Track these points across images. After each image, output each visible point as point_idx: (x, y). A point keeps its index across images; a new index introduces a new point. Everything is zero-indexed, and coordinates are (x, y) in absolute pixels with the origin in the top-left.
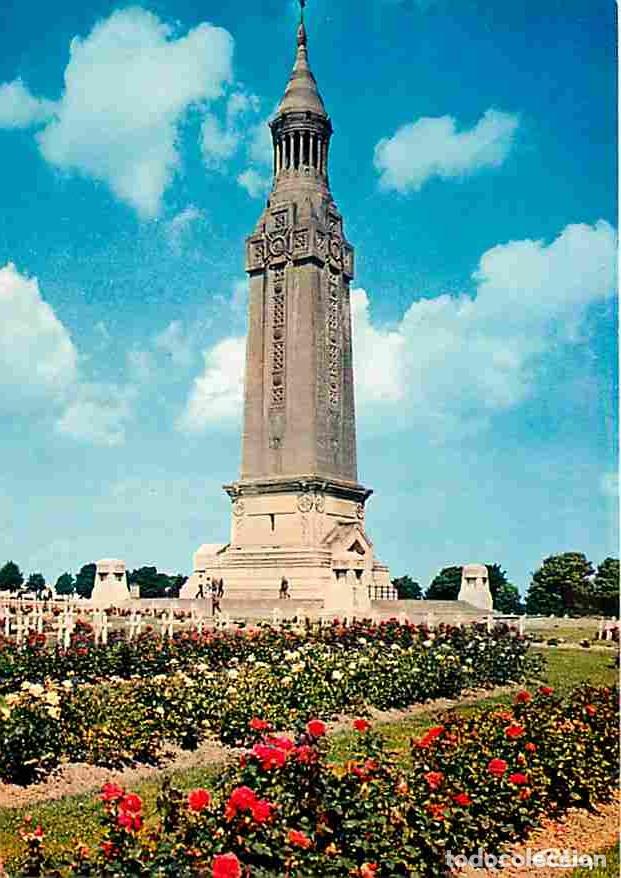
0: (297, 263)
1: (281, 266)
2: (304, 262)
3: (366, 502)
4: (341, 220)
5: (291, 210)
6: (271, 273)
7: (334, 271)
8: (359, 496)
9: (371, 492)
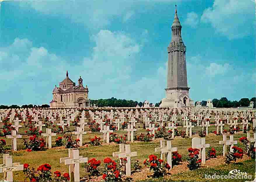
0: (174, 51)
1: (172, 52)
2: (176, 51)
3: (189, 90)
4: (183, 43)
5: (173, 42)
6: (171, 53)
7: (182, 51)
8: (188, 89)
9: (190, 88)
